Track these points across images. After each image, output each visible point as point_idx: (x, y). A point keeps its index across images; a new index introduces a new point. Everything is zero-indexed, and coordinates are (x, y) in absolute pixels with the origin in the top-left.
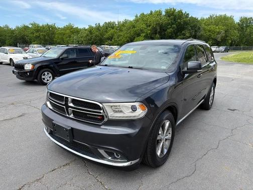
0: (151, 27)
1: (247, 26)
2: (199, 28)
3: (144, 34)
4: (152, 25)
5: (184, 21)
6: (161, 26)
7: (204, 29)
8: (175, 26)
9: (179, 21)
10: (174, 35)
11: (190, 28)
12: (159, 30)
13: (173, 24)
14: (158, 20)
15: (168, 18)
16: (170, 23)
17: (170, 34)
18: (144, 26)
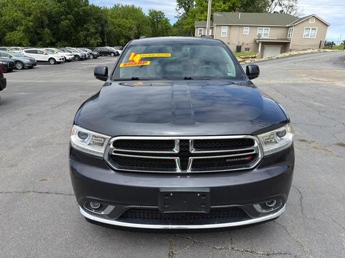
0: (32, 16)
1: (158, 22)
2: (106, 22)
3: (22, 28)
4: (34, 13)
5: (84, 11)
6: (50, 16)
7: (113, 23)
8: (71, 16)
9: (76, 9)
10: (73, 30)
11: (94, 21)
12: (47, 22)
13: (68, 13)
14: (42, 7)
15: (59, 4)
16: (62, 12)
17: (68, 29)
18: (21, 15)
